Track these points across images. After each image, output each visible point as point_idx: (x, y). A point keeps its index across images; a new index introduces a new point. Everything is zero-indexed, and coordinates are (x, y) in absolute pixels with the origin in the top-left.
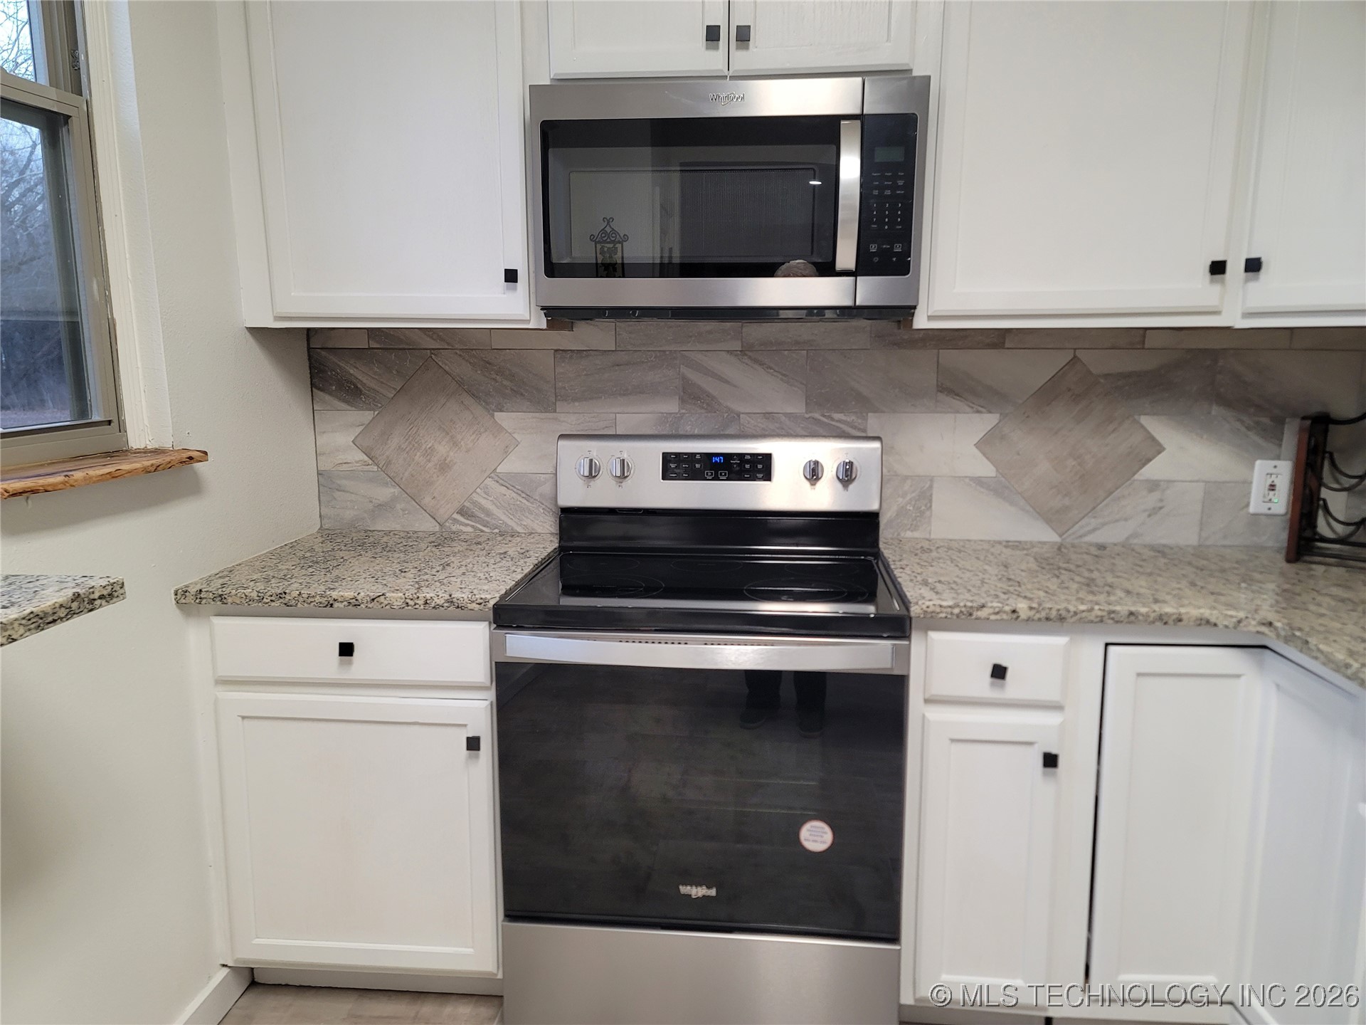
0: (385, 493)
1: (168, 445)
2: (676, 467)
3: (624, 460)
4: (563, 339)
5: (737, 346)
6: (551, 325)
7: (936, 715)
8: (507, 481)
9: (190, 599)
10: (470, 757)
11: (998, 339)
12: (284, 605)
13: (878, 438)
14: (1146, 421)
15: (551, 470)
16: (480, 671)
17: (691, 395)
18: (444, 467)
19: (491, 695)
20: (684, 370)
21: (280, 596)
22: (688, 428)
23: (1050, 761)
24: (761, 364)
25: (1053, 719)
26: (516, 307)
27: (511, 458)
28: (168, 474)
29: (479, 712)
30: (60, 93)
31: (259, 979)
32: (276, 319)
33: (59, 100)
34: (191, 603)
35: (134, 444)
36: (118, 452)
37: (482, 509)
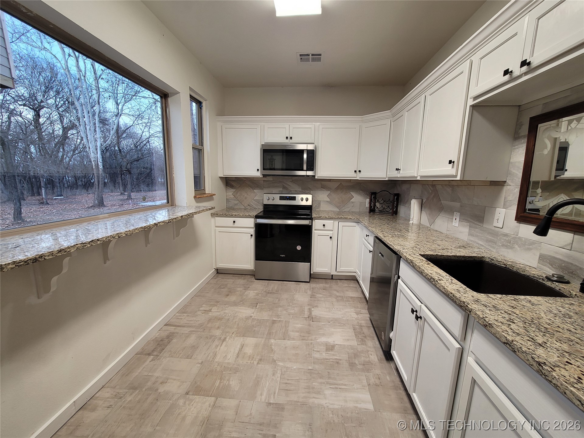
0: (236, 202)
1: (210, 193)
2: (282, 198)
3: (273, 197)
4: (265, 179)
5: (291, 180)
6: (263, 177)
7: (316, 231)
8: (255, 200)
9: (213, 214)
10: (251, 238)
11: (330, 180)
12: (226, 216)
13: (312, 194)
14: (351, 193)
15: (262, 199)
16: (252, 225)
17: (284, 188)
18: (246, 198)
19: (254, 229)
20: (283, 184)
21: (225, 214)
22: (284, 192)
23: (331, 238)
24: (295, 183)
25: (332, 232)
26: (258, 174)
27: (256, 197)
28: (210, 197)
29: (252, 231)
30: (200, 146)
31: (218, 272)
32: (224, 175)
33: (200, 147)
34: (213, 215)
35: (206, 193)
36: (204, 194)
37: (251, 205)
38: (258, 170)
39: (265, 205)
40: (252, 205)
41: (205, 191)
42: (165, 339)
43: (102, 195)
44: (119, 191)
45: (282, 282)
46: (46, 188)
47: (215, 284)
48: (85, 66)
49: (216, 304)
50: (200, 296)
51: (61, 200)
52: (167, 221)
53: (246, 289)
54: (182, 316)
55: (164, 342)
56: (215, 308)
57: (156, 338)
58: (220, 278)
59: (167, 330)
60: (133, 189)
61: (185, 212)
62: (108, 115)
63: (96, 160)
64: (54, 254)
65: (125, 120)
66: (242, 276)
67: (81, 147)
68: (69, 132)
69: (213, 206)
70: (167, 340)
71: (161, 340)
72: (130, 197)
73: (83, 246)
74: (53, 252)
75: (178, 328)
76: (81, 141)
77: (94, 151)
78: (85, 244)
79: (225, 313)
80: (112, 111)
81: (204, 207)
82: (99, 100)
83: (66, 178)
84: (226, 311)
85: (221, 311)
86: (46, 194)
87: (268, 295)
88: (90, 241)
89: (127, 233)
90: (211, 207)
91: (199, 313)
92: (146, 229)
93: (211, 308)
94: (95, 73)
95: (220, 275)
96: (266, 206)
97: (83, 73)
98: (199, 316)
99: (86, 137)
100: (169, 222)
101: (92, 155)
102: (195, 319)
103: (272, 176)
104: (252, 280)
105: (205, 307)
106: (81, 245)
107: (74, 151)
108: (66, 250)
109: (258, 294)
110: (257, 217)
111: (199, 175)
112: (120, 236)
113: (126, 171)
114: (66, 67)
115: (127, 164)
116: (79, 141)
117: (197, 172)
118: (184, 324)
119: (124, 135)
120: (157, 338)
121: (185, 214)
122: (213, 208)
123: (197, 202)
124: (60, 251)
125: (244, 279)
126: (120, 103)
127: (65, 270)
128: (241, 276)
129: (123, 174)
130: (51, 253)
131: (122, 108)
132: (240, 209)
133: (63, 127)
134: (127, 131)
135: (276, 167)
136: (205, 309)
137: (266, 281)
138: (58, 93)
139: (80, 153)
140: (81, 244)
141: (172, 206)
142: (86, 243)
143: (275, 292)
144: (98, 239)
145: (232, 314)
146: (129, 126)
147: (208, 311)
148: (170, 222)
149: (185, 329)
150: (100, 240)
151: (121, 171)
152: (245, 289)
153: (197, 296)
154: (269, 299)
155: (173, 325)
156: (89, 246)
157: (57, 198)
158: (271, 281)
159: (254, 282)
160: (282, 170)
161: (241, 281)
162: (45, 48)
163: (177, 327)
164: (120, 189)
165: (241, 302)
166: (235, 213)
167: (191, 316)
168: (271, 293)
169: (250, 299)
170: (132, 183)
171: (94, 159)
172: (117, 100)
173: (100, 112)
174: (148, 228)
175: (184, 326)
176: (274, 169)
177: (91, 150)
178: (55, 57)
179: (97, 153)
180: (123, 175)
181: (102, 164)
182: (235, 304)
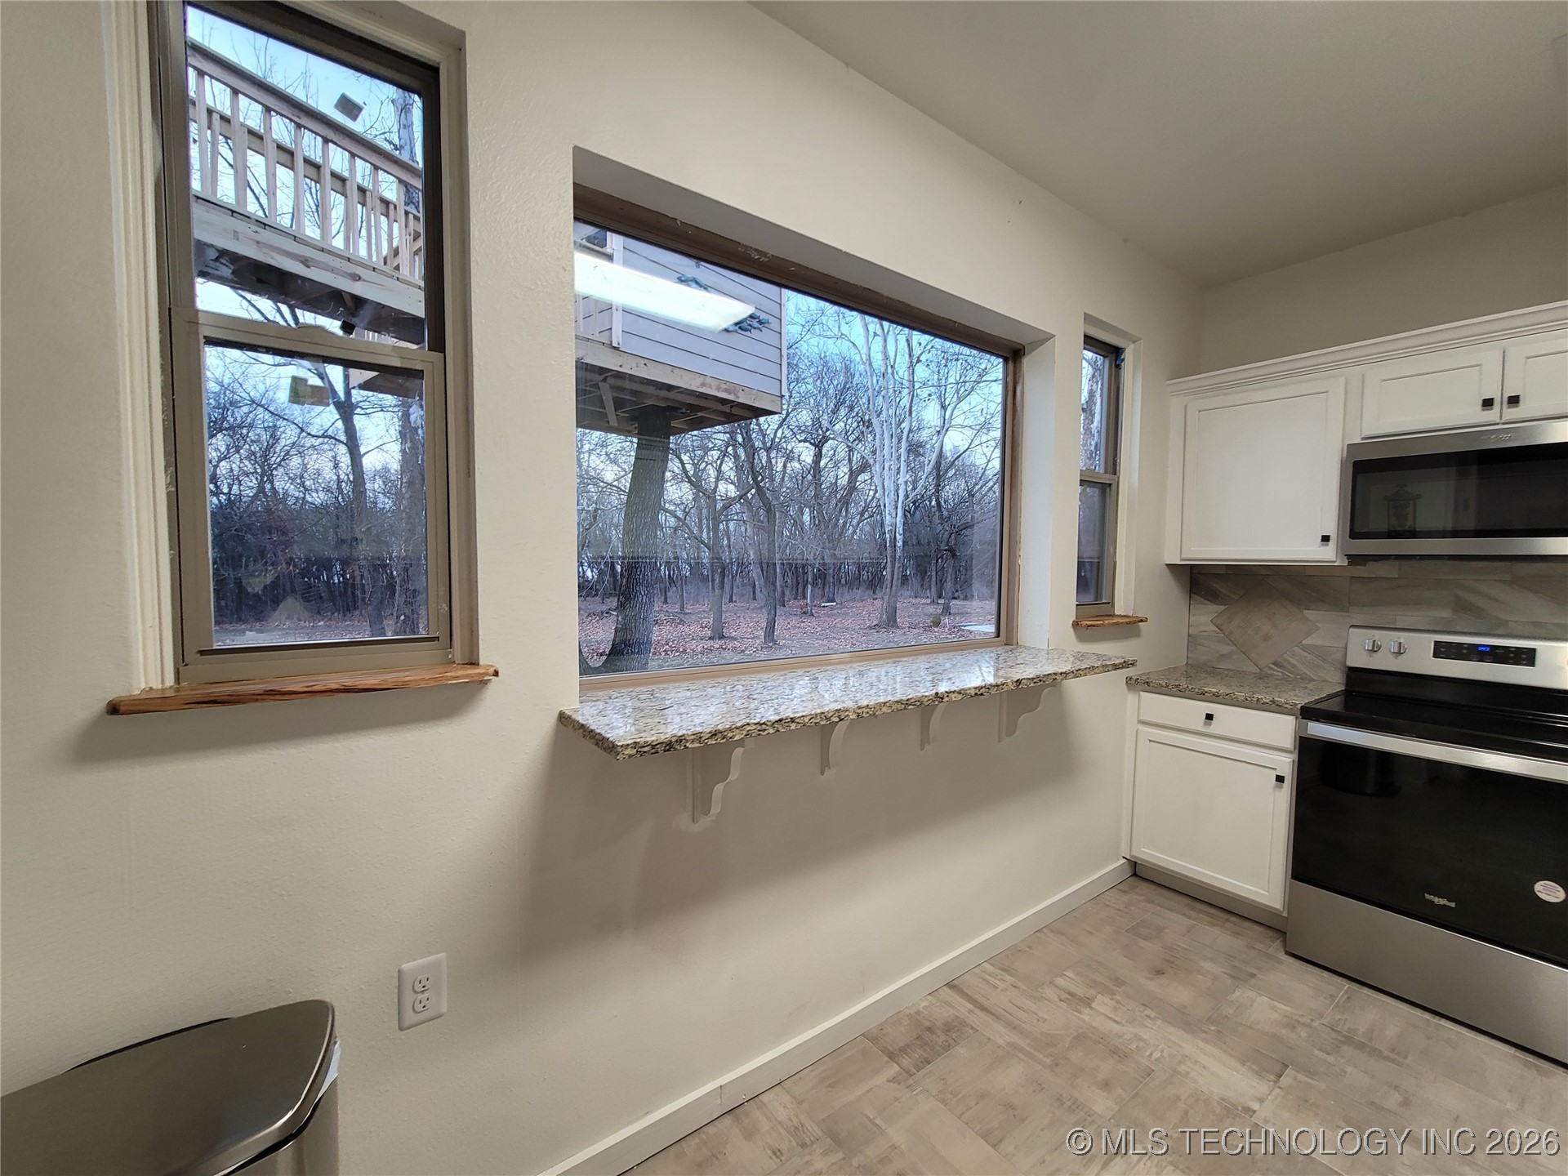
0: (1226, 649)
1: (1131, 615)
2: (1443, 651)
3: (1400, 643)
4: (1360, 571)
6: (1350, 564)
8: (1309, 650)
9: (1133, 682)
10: (1277, 786)
12: (1181, 693)
15: (1344, 646)
16: (1287, 740)
17: (1461, 607)
18: (1266, 638)
19: (1295, 756)
20: (1457, 591)
21: (1177, 686)
22: (1458, 628)
26: (1328, 554)
27: (1314, 636)
28: (1130, 626)
29: (1286, 763)
30: (1107, 476)
31: (1138, 872)
32: (1182, 560)
33: (1107, 479)
34: (1133, 684)
35: (1117, 613)
36: (1110, 616)
37: (1289, 663)
38: (1325, 539)
39: (1352, 669)
40: (1294, 666)
41: (1113, 606)
42: (938, 1031)
43: (895, 602)
44: (929, 595)
45: (1427, 1016)
46: (814, 584)
47: (1119, 910)
48: (897, 346)
49: (1112, 987)
50: (1063, 934)
51: (832, 608)
52: (973, 692)
53: (1241, 977)
54: (999, 980)
55: (934, 1037)
56: (1106, 1000)
57: (918, 1013)
58: (1141, 895)
59: (951, 1005)
60: (957, 591)
61: (1031, 670)
62: (924, 435)
63: (894, 529)
64: (703, 739)
65: (954, 441)
66: (1227, 920)
67: (874, 505)
68: (859, 479)
69: (1130, 658)
70: (944, 1037)
71: (929, 1029)
72: (947, 610)
73: (759, 731)
74: (702, 735)
75: (981, 1014)
76: (875, 493)
77: (892, 510)
78: (764, 726)
79: (1139, 1038)
80: (932, 425)
81: (1099, 657)
82: (911, 407)
83: (845, 567)
84: (1146, 1035)
85: (1124, 1022)
86: (813, 596)
87: (1345, 1048)
88: (777, 721)
89: (860, 711)
90: (1122, 661)
91: (1049, 992)
92: (911, 707)
93: (1091, 992)
94: (910, 355)
95: (1143, 886)
96: (1357, 677)
97: (892, 360)
98: (1046, 1002)
99: (881, 486)
100: (976, 694)
101: (888, 520)
102: (1033, 1007)
103: (1397, 563)
104: (1271, 951)
105: (1070, 981)
106: (755, 727)
107: (862, 514)
108: (726, 734)
109: (1292, 1024)
110: (1308, 713)
111: (1099, 558)
112: (842, 717)
113: (946, 550)
114: (868, 358)
115: (950, 536)
116: (872, 493)
117: (1091, 552)
118: (1000, 1010)
119: (951, 473)
120: (920, 1015)
121: (1031, 676)
122: (1126, 665)
123: (1082, 639)
124: (714, 734)
125: (1236, 934)
126: (949, 405)
127: (733, 776)
128: (1226, 916)
129: (942, 557)
130: (698, 737)
131: (952, 415)
132: (1240, 674)
133: (851, 470)
134: (956, 462)
135: (1422, 525)
136: (1072, 990)
137: (1340, 980)
138: (851, 408)
139: (872, 516)
140: (756, 724)
141: (1006, 647)
142: (767, 723)
143: (1386, 1053)
144: (792, 718)
145: (1166, 1054)
146: (962, 451)
147: (1080, 999)
148: (982, 694)
149: (999, 1027)
150: (797, 720)
151: (938, 550)
152: (1233, 977)
153: (1052, 931)
154: (1349, 1069)
155: (967, 995)
156: (771, 731)
157: (826, 604)
158: (1366, 991)
159: (1280, 962)
160: (1455, 534)
161: (1219, 937)
162: (842, 334)
163: (978, 1008)
164: (930, 591)
165: (1212, 1024)
166: (1214, 685)
167: (1024, 990)
168: (1361, 1046)
169: (1250, 1027)
170: (956, 578)
171: (890, 528)
172: (945, 399)
173: (910, 431)
174: (915, 705)
175: (998, 1018)
176: (1413, 534)
177: (887, 509)
178: (854, 345)
179: (897, 514)
180: (940, 561)
181: (902, 537)
182: (1184, 1020)
